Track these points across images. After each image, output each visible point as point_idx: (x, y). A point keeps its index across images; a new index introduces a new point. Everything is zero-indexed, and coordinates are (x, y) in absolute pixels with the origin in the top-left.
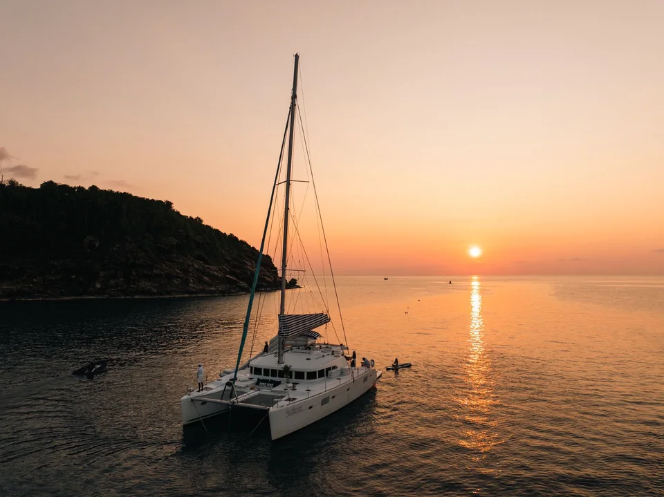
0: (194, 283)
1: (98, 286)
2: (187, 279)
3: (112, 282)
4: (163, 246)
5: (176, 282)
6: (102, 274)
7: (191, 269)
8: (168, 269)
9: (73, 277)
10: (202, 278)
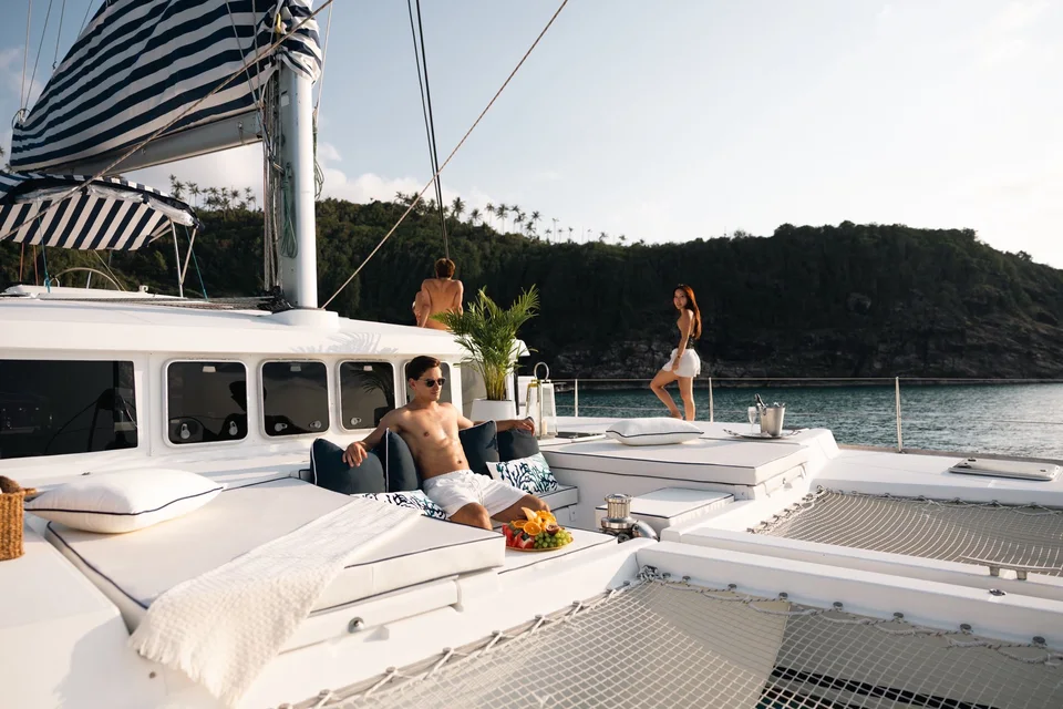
0: (1044, 360)
1: (878, 366)
2: (1029, 354)
3: (899, 359)
4: (976, 300)
5: (1009, 358)
6: (882, 347)
7: (1034, 337)
8: (991, 336)
9: (839, 353)
10: (1058, 351)
